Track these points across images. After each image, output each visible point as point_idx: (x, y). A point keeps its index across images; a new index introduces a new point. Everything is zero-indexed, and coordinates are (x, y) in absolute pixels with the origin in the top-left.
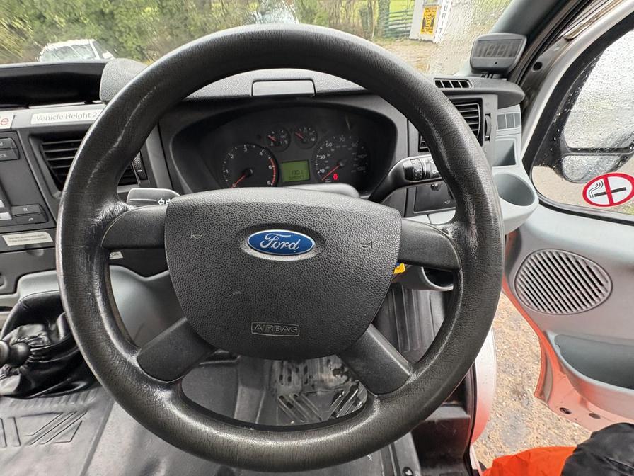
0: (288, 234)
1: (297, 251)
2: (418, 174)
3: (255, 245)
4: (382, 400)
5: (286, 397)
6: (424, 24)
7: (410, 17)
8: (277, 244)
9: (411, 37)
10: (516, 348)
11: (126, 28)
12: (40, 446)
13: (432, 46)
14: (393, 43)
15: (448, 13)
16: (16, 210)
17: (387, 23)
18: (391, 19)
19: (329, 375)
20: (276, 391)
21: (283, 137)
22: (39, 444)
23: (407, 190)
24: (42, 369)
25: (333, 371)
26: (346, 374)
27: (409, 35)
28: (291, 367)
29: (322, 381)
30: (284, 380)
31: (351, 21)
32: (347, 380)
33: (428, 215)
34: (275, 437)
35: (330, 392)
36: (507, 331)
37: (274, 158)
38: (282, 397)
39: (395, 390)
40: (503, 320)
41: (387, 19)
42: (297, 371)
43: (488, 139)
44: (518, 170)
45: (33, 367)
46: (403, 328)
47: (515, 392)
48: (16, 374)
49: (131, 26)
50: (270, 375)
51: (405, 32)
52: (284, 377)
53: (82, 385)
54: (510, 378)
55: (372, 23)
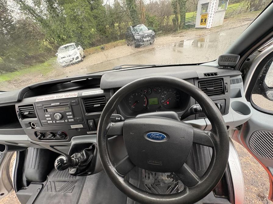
0: (158, 134)
1: (161, 139)
2: (199, 110)
3: (149, 137)
4: (189, 189)
5: (148, 185)
6: (202, 21)
7: (195, 19)
8: (155, 137)
9: (196, 27)
10: (258, 173)
11: (85, 37)
12: (62, 193)
13: (206, 30)
14: (187, 30)
15: (212, 16)
16: (75, 118)
17: (184, 23)
18: (186, 21)
19: (165, 177)
20: (144, 182)
21: (149, 90)
22: (62, 192)
23: (195, 115)
24: (82, 167)
25: (167, 176)
26: (173, 178)
27: (195, 26)
28: (149, 173)
29: (163, 180)
30: (147, 178)
31: (169, 24)
32: (173, 181)
33: (204, 119)
34: (155, 197)
35: (166, 185)
36: (252, 164)
37: (146, 97)
38: (146, 185)
39: (194, 186)
40: (249, 158)
41: (185, 21)
42: (152, 174)
43: (227, 92)
44: (243, 100)
45: (80, 166)
46: (197, 160)
47: (259, 196)
48: (75, 168)
49: (87, 36)
50: (141, 175)
51: (193, 25)
52: (147, 176)
53: (90, 173)
54: (255, 188)
55: (178, 24)
